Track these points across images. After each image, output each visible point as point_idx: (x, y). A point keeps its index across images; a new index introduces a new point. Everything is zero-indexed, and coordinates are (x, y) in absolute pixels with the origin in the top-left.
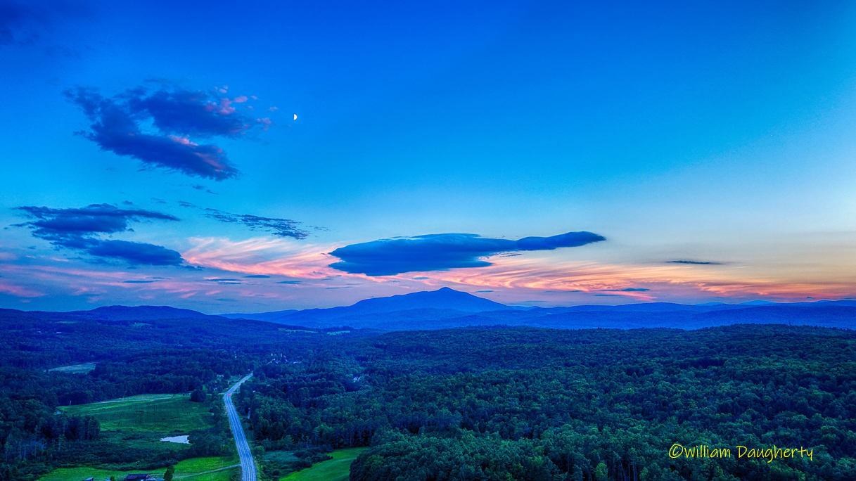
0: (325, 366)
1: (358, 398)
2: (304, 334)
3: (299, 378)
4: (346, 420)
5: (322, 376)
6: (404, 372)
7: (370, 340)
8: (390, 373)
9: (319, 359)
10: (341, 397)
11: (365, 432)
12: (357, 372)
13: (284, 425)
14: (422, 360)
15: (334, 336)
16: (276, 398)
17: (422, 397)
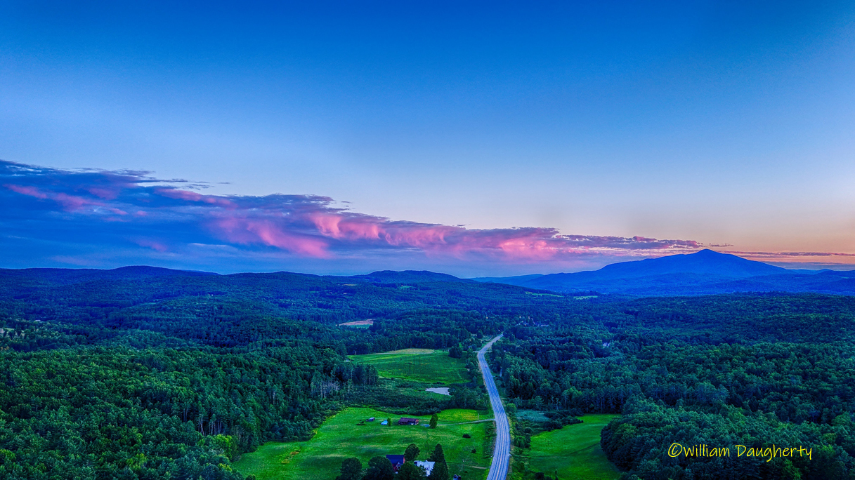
0: (572, 331)
1: (608, 364)
2: (550, 297)
3: (547, 340)
4: (595, 386)
5: (570, 340)
6: (658, 340)
7: (620, 305)
8: (642, 341)
9: (566, 323)
10: (591, 362)
11: (617, 399)
12: (607, 338)
13: (534, 385)
14: (679, 329)
15: (581, 301)
16: (526, 360)
17: (679, 368)
